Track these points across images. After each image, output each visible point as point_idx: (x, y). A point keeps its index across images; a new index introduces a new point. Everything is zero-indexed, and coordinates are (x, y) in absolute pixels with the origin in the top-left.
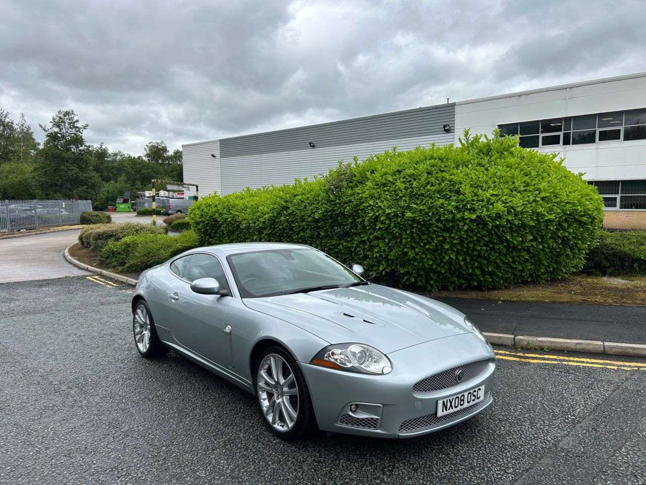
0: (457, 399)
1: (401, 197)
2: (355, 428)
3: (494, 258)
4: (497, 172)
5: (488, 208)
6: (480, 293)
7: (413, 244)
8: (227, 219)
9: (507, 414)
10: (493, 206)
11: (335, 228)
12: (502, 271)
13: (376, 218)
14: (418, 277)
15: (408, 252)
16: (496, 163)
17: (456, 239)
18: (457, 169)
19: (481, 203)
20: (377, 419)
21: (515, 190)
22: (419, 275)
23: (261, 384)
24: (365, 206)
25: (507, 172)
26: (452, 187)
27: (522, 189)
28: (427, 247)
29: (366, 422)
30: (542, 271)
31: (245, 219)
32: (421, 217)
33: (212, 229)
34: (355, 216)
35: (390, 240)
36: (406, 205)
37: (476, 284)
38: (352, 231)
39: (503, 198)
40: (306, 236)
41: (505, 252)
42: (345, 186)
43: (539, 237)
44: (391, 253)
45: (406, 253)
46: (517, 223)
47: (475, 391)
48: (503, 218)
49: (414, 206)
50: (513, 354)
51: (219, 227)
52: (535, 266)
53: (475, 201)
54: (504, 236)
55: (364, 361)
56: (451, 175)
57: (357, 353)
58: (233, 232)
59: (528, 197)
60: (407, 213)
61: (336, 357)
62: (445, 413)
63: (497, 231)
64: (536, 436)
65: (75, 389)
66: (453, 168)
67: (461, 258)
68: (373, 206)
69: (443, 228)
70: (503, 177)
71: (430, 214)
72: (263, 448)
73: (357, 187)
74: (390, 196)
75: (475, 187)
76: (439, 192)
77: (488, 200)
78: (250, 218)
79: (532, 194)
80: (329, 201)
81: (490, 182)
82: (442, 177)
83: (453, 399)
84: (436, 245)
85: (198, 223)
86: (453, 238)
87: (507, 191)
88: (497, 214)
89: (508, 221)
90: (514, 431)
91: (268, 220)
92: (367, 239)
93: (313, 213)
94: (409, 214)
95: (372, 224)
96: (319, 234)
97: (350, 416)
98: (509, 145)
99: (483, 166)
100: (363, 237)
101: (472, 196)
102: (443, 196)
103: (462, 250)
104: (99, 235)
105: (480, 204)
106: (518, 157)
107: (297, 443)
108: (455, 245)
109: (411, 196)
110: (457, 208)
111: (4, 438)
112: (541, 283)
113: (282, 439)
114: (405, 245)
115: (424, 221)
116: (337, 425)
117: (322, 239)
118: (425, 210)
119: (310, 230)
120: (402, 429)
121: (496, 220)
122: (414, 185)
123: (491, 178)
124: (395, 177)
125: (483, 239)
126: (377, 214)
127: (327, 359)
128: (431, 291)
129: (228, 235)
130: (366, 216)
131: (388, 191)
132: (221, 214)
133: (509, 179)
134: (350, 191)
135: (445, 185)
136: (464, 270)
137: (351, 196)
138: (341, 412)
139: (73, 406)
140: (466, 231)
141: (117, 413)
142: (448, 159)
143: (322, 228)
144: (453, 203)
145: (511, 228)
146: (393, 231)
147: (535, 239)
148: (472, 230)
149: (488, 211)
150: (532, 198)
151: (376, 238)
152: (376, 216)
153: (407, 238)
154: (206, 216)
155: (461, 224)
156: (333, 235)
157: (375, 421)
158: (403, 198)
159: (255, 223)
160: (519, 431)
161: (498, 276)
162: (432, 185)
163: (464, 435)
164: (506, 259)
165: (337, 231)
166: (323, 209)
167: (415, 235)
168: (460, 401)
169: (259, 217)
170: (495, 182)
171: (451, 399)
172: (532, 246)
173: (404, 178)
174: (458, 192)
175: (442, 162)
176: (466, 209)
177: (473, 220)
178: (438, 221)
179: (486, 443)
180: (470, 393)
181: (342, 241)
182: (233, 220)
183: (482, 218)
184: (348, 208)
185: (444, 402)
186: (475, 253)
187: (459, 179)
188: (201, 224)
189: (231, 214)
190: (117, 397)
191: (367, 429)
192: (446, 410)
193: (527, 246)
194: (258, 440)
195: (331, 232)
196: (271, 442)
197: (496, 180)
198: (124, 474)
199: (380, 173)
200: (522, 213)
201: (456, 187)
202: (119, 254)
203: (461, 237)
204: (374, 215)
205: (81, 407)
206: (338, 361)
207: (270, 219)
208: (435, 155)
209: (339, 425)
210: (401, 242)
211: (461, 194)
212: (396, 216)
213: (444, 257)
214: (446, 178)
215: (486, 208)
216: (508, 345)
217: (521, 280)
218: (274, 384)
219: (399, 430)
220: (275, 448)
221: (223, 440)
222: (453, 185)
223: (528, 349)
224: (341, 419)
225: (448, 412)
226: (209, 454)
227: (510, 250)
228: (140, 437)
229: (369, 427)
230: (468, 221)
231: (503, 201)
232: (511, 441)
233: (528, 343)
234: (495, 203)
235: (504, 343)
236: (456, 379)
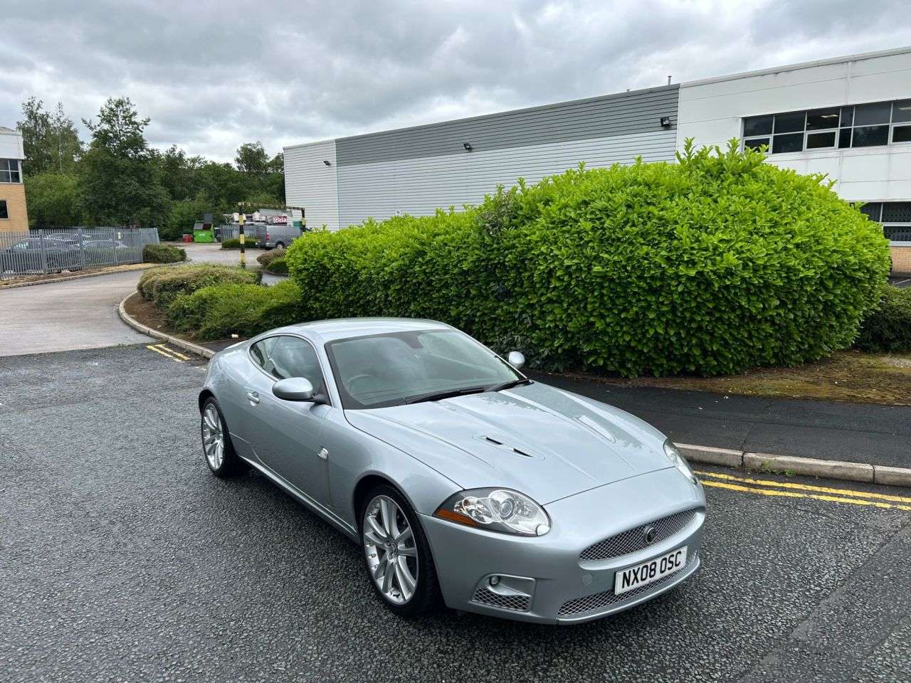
0: (645, 569)
1: (588, 242)
2: (496, 607)
3: (721, 332)
4: (730, 205)
5: (715, 260)
6: (700, 382)
7: (602, 311)
8: (340, 266)
9: (721, 580)
10: (722, 257)
11: (492, 284)
12: (732, 351)
13: (551, 273)
14: (608, 358)
15: (595, 322)
16: (730, 191)
17: (666, 305)
18: (671, 200)
19: (704, 253)
20: (528, 598)
21: (757, 233)
22: (610, 355)
23: (369, 534)
24: (534, 254)
25: (744, 206)
26: (662, 228)
27: (767, 230)
28: (622, 316)
29: (512, 600)
30: (793, 349)
31: (365, 268)
32: (615, 273)
33: (320, 280)
34: (519, 268)
35: (570, 305)
36: (594, 254)
37: (693, 368)
38: (516, 289)
39: (738, 246)
40: (450, 294)
41: (737, 324)
42: (507, 223)
43: (788, 302)
44: (570, 324)
45: (593, 324)
46: (757, 282)
47: (673, 556)
48: (737, 276)
49: (606, 256)
50: (740, 480)
51: (329, 277)
52: (782, 341)
53: (695, 249)
54: (737, 302)
55: (511, 515)
56: (662, 210)
57: (501, 503)
59: (776, 243)
60: (595, 266)
61: (470, 507)
62: (627, 588)
63: (725, 293)
64: (760, 618)
65: (119, 525)
66: (665, 199)
67: (672, 332)
68: (547, 254)
69: (647, 288)
70: (739, 213)
71: (629, 268)
72: (368, 627)
73: (524, 224)
74: (571, 240)
75: (696, 228)
76: (643, 235)
77: (715, 248)
78: (372, 266)
79: (782, 239)
80: (484, 245)
81: (719, 220)
82: (649, 213)
83: (639, 569)
84: (637, 313)
85: (300, 271)
86: (662, 303)
87: (743, 234)
88: (727, 268)
89: (743, 279)
90: (728, 609)
91: (397, 270)
92: (537, 302)
93: (460, 261)
94: (597, 269)
95: (544, 281)
96: (468, 292)
97: (489, 592)
98: (750, 163)
99: (711, 196)
100: (531, 299)
101: (692, 243)
102: (649, 241)
103: (674, 321)
104: (164, 285)
105: (703, 254)
106: (764, 181)
107: (416, 620)
108: (663, 314)
109: (602, 241)
110: (668, 259)
111: (18, 601)
112: (790, 366)
113: (396, 614)
114: (592, 312)
115: (619, 278)
116: (470, 602)
117: (473, 299)
118: (621, 261)
119: (456, 286)
120: (563, 611)
121: (725, 278)
122: (605, 225)
123: (721, 214)
124: (578, 212)
125: (705, 305)
126: (552, 266)
127: (458, 510)
128: (627, 377)
129: (342, 288)
130: (536, 269)
131: (568, 232)
132: (332, 259)
133: (747, 216)
134: (513, 232)
135: (652, 225)
136: (676, 349)
137: (515, 239)
138: (476, 585)
139: (114, 553)
140: (682, 293)
141: (173, 565)
142: (658, 185)
143: (473, 284)
144: (663, 253)
145: (748, 290)
146: (574, 291)
147: (783, 304)
148: (690, 293)
149: (714, 264)
150: (781, 245)
151: (550, 301)
152: (551, 269)
153: (595, 302)
154: (311, 261)
155: (674, 283)
156: (488, 295)
157: (524, 600)
158: (590, 244)
159: (378, 274)
160: (735, 609)
161: (725, 358)
162: (634, 225)
164: (739, 333)
165: (494, 289)
166: (475, 257)
167: (605, 299)
168: (649, 571)
169: (385, 265)
170: (727, 221)
171: (636, 569)
172: (779, 314)
173: (592, 213)
174: (671, 236)
175: (650, 189)
176: (681, 261)
177: (692, 277)
178: (640, 278)
179: (686, 627)
180: (665, 559)
181: (501, 304)
182: (348, 267)
183: (704, 276)
184: (510, 256)
185: (625, 574)
186: (693, 325)
187: (672, 217)
188: (305, 273)
189: (345, 258)
190: (175, 540)
191: (512, 610)
192: (628, 585)
193: (771, 316)
194: (362, 615)
195: (486, 289)
196: (381, 618)
197: (728, 216)
198: (174, 663)
199: (557, 205)
200: (765, 267)
201: (669, 228)
202: (192, 312)
203: (672, 302)
204: (547, 267)
205: (125, 554)
206: (473, 513)
207: (400, 269)
208: (639, 179)
209: (474, 602)
210: (585, 308)
211: (676, 238)
212: (579, 270)
213: (647, 331)
214: (654, 215)
215: (711, 260)
216: (734, 467)
217: (760, 362)
218: (385, 536)
219: (559, 613)
220: (385, 628)
221: (314, 612)
222: (663, 225)
223: (762, 473)
224: (477, 595)
225: (631, 587)
226: (293, 635)
227: (746, 320)
228: (201, 604)
229: (516, 607)
230: (683, 280)
231: (737, 249)
232: (723, 626)
233: (762, 465)
234: (724, 252)
235: (728, 463)
236: (644, 540)
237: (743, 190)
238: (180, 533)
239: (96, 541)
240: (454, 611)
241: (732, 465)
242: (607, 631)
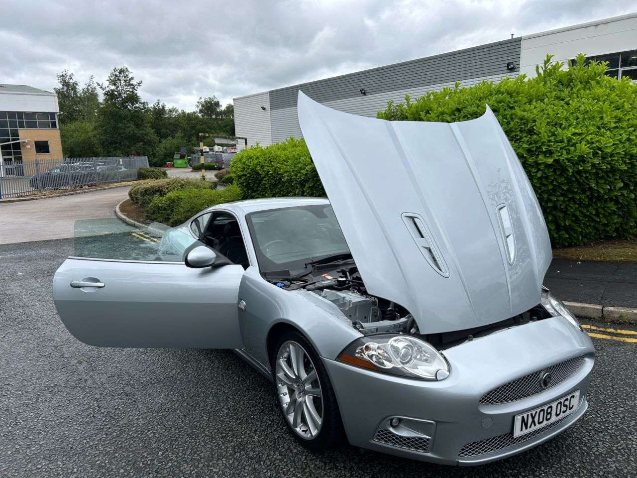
0: (542, 413)
2: (397, 447)
3: (572, 210)
4: (580, 106)
5: (569, 150)
8: (268, 172)
9: (604, 420)
10: (575, 147)
12: (582, 226)
16: (579, 95)
18: (530, 104)
19: (560, 144)
20: (428, 440)
21: (603, 128)
23: (280, 375)
25: (593, 106)
26: (523, 126)
27: (613, 125)
29: (413, 442)
30: (631, 224)
31: (287, 172)
33: (255, 183)
39: (589, 138)
41: (587, 203)
43: (631, 185)
46: (605, 167)
47: (567, 400)
48: (588, 162)
50: (602, 329)
51: (261, 180)
52: (623, 218)
53: (552, 142)
54: (587, 184)
55: (411, 359)
56: (522, 112)
57: (401, 348)
58: (275, 186)
59: (620, 135)
61: (371, 352)
62: (525, 431)
63: (578, 177)
65: (85, 364)
66: (525, 103)
70: (588, 111)
72: (279, 460)
75: (552, 125)
77: (569, 140)
78: (292, 170)
79: (625, 132)
81: (571, 118)
82: (512, 115)
83: (536, 412)
85: (240, 177)
87: (592, 129)
88: (579, 157)
89: (593, 165)
90: (617, 449)
97: (390, 432)
98: (595, 73)
99: (563, 100)
101: (549, 137)
102: (512, 137)
104: (146, 191)
105: (559, 146)
106: (607, 88)
110: (529, 151)
112: (628, 239)
113: (305, 447)
116: (373, 442)
120: (463, 453)
121: (578, 164)
123: (572, 113)
124: (453, 117)
125: (560, 187)
127: (359, 355)
129: (270, 189)
132: (262, 167)
133: (596, 114)
135: (514, 124)
138: (378, 426)
139: (75, 387)
140: (540, 178)
141: (120, 399)
142: (518, 93)
144: (525, 146)
145: (597, 174)
147: (626, 186)
148: (547, 178)
149: (568, 153)
150: (625, 137)
154: (249, 169)
155: (534, 170)
157: (424, 441)
159: (296, 175)
160: (624, 449)
161: (575, 231)
163: (548, 453)
164: (588, 211)
168: (545, 414)
169: (301, 169)
170: (578, 118)
171: (534, 413)
172: (623, 195)
174: (531, 132)
175: (511, 96)
176: (540, 152)
177: (549, 165)
179: (579, 467)
180: (560, 403)
182: (274, 172)
183: (560, 163)
185: (523, 418)
186: (550, 205)
187: (532, 116)
188: (243, 178)
189: (272, 166)
190: (126, 377)
191: (413, 451)
192: (526, 428)
193: (616, 196)
194: (275, 448)
196: (291, 451)
197: (579, 115)
199: (436, 113)
200: (612, 155)
201: (529, 126)
202: (165, 209)
205: (83, 389)
206: (374, 357)
208: (502, 89)
209: (376, 441)
211: (535, 134)
214: (516, 116)
215: (566, 150)
216: (594, 319)
217: (604, 236)
218: (295, 378)
219: (459, 455)
220: (294, 461)
221: (233, 444)
222: (524, 124)
223: (620, 323)
224: (378, 435)
225: (529, 430)
226: (212, 466)
227: (594, 200)
228: (136, 435)
229: (416, 448)
230: (542, 167)
231: (588, 140)
232: (615, 466)
233: (621, 316)
234: (577, 143)
235: (589, 315)
236: (540, 384)
237: (590, 94)
238: (130, 371)
239: (64, 377)
240: (356, 449)
241: (592, 317)
242: (503, 469)
